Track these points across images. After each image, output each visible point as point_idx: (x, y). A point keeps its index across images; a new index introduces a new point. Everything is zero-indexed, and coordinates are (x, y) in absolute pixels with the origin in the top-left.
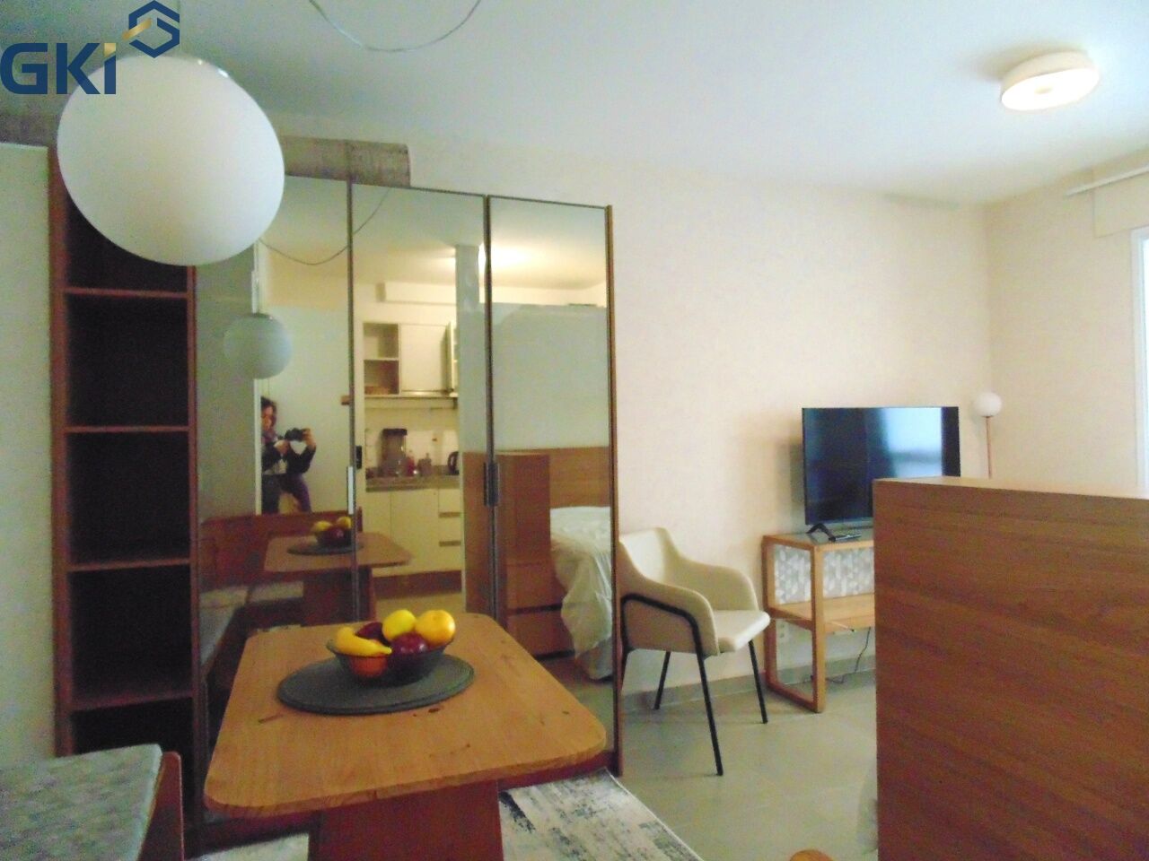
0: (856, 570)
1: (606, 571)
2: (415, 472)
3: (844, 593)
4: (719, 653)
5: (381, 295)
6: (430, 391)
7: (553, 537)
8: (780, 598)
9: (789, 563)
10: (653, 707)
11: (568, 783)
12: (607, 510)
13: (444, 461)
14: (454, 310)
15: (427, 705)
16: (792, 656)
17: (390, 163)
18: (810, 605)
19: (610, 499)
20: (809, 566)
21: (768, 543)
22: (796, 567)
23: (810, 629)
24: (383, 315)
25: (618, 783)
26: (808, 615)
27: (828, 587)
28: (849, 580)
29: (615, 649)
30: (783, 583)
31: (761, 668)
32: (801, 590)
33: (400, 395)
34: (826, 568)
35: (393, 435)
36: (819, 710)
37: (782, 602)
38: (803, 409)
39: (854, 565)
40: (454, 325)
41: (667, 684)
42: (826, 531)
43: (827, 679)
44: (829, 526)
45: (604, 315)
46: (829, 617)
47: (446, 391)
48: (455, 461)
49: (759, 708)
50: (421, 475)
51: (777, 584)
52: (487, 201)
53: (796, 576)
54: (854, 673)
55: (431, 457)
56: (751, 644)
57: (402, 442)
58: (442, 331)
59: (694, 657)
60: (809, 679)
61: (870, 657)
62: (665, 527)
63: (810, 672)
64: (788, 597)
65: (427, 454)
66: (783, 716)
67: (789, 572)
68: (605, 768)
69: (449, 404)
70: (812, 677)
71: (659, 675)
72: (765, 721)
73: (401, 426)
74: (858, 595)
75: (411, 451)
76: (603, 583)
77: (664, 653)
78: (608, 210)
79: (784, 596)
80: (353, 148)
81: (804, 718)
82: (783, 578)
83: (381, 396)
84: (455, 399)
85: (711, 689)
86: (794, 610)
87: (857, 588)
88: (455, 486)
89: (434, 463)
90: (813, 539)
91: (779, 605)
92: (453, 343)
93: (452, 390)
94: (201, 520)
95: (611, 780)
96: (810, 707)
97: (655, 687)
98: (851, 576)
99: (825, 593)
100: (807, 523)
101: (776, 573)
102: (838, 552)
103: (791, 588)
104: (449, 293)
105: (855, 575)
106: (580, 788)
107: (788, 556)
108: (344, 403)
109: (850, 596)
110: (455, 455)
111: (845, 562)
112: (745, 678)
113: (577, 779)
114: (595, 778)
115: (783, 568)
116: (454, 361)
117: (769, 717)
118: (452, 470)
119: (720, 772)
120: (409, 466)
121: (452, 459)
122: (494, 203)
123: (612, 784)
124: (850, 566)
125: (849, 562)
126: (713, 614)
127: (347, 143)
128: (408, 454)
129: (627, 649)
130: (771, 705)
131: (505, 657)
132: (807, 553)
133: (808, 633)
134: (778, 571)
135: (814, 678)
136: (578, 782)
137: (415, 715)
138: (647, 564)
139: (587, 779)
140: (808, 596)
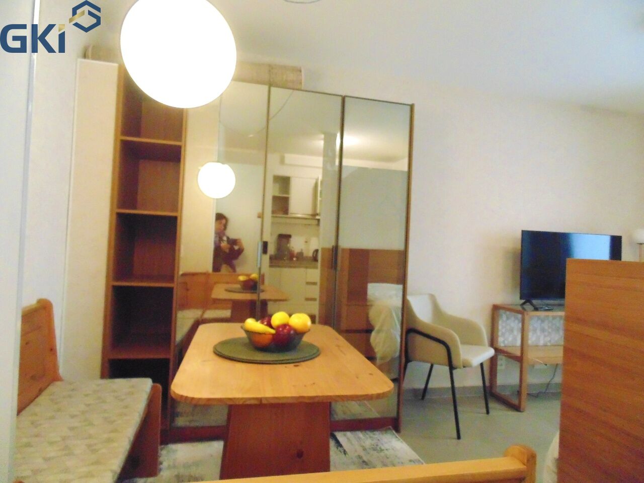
0: (550, 330)
1: (398, 318)
2: (294, 259)
3: (541, 343)
4: (462, 367)
5: (282, 161)
6: (305, 215)
7: (368, 297)
8: (502, 342)
9: (508, 322)
10: (420, 398)
11: (368, 432)
12: (401, 287)
13: (310, 254)
14: (321, 171)
15: (293, 363)
16: (507, 377)
17: (292, 76)
18: (520, 348)
19: (402, 280)
20: (520, 325)
21: (496, 309)
22: (512, 325)
23: (518, 361)
24: (283, 172)
25: (397, 436)
26: (518, 353)
27: (532, 339)
28: (545, 336)
29: (400, 362)
30: (503, 334)
31: (487, 384)
32: (515, 339)
33: (289, 216)
34: (531, 327)
35: (284, 238)
36: (522, 410)
37: (502, 345)
38: (523, 231)
39: (549, 327)
40: (320, 178)
41: (430, 385)
42: (532, 304)
43: (528, 394)
44: (535, 302)
45: (406, 176)
46: (531, 356)
47: (314, 215)
48: (317, 255)
49: (484, 405)
50: (297, 260)
51: (500, 333)
52: (344, 99)
53: (512, 330)
54: (545, 392)
55: (304, 251)
56: (482, 365)
57: (288, 242)
58: (314, 181)
59: (447, 368)
60: (517, 393)
61: (556, 384)
62: (433, 293)
63: (518, 389)
64: (506, 342)
65: (302, 250)
66: (499, 413)
67: (508, 327)
68: (390, 427)
69: (315, 222)
70: (518, 392)
71: (425, 379)
72: (488, 412)
73: (288, 233)
74: (551, 346)
75: (293, 248)
76: (396, 325)
77: (429, 365)
78: (412, 107)
79: (504, 342)
80: (272, 68)
81: (512, 414)
82: (504, 330)
83: (278, 215)
84: (319, 220)
85: (456, 391)
86: (509, 350)
87: (550, 341)
88: (316, 268)
89: (305, 254)
90: (524, 309)
91: (500, 346)
92: (319, 189)
93: (317, 214)
94: (181, 273)
95: (394, 434)
96: (517, 408)
97: (423, 386)
98: (546, 333)
99: (530, 342)
100: (521, 298)
101: (500, 327)
102: (539, 318)
103: (509, 337)
104: (319, 161)
105: (549, 333)
106: (376, 436)
107: (508, 318)
108: (259, 217)
109: (545, 345)
110: (317, 251)
111: (543, 325)
112: (478, 387)
113: (374, 431)
114: (384, 432)
115: (504, 324)
116: (319, 199)
117: (490, 411)
118: (315, 259)
119: (459, 437)
120: (291, 256)
121: (315, 253)
122: (347, 99)
123: (394, 436)
124: (546, 327)
125: (546, 325)
126: (460, 346)
127: (270, 65)
128: (291, 248)
129: (408, 360)
130: (492, 405)
131: (338, 346)
132: (520, 316)
133: (518, 364)
134: (502, 325)
135: (519, 393)
136: (375, 432)
137: (286, 367)
138: (423, 313)
139: (379, 432)
140: (519, 343)
